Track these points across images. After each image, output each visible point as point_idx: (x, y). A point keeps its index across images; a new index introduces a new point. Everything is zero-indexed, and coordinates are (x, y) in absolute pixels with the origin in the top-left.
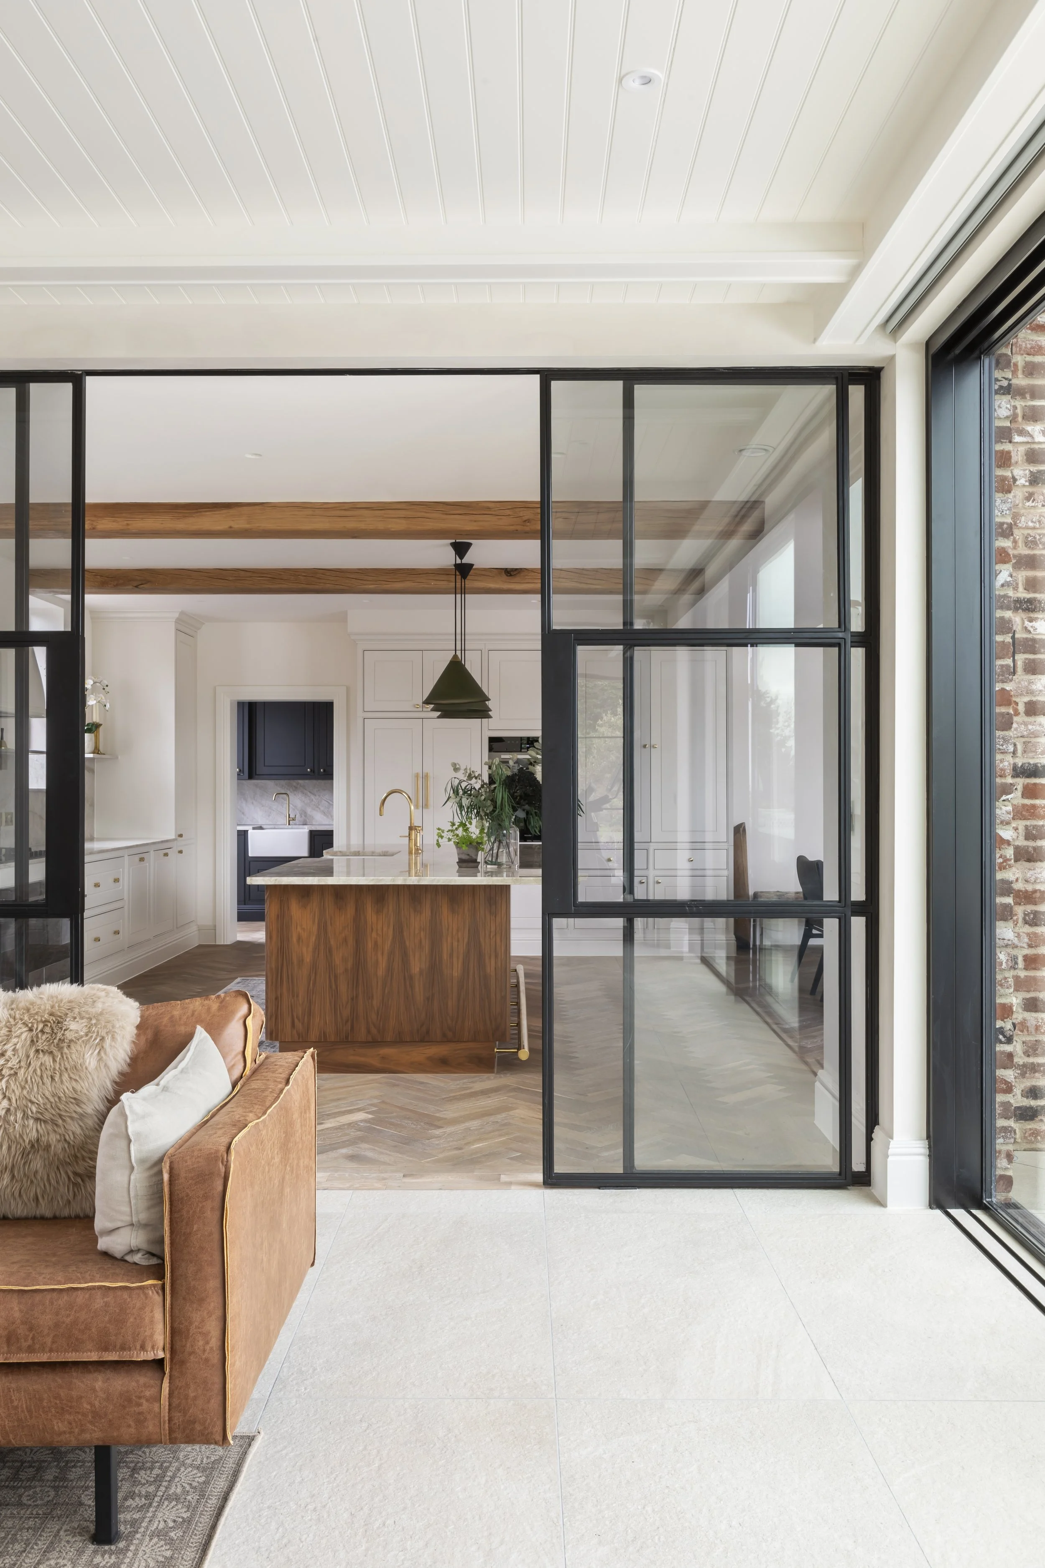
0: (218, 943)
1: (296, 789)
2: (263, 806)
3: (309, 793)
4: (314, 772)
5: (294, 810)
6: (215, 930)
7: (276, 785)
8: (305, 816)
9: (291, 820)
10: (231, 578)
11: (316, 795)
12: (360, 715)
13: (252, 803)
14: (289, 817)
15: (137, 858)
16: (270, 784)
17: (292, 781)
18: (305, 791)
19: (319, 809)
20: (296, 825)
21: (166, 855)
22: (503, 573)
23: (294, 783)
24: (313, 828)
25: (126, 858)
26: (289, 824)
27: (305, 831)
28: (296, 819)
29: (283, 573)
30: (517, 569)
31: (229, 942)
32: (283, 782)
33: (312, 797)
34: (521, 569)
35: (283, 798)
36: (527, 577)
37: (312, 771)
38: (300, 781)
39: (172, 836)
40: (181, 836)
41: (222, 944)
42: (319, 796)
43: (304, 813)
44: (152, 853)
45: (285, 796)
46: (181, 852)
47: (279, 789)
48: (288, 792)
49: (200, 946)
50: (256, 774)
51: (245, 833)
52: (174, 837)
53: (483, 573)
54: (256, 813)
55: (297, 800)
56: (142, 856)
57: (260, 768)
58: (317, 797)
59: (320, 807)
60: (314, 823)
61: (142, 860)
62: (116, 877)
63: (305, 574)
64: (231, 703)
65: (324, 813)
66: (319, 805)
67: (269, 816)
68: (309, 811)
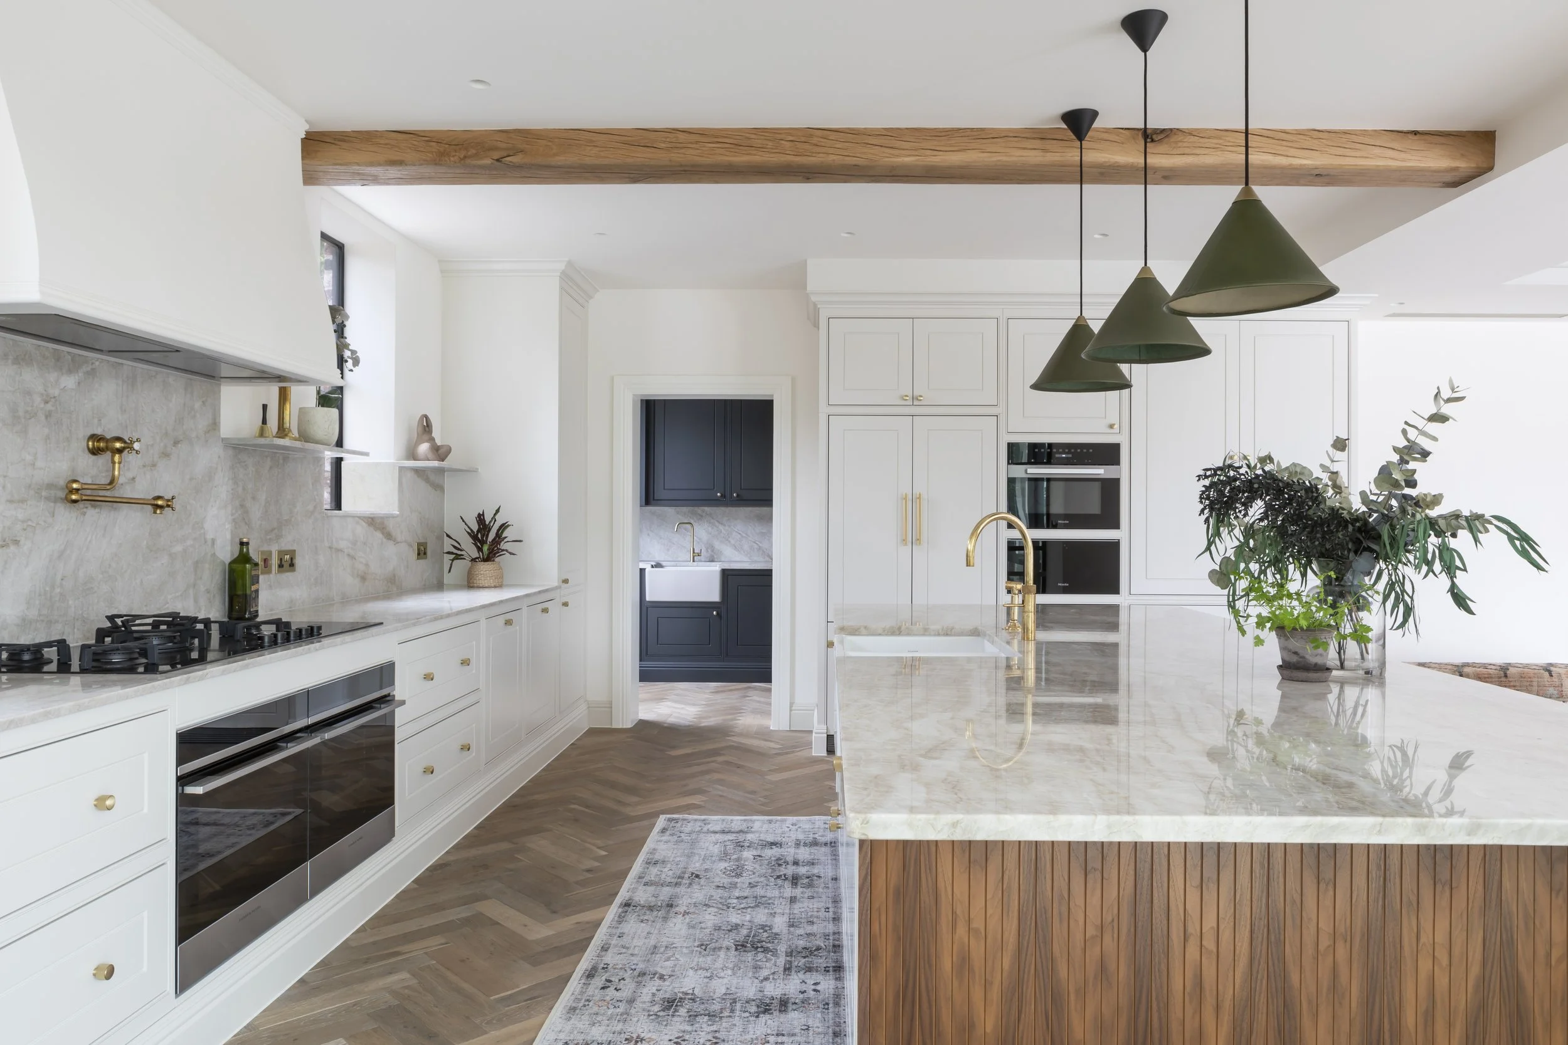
0: (615, 726)
1: (701, 517)
2: (661, 538)
3: (717, 524)
4: (725, 497)
5: (698, 542)
6: (611, 707)
7: (678, 513)
8: (713, 551)
9: (696, 556)
10: (663, 145)
11: (725, 525)
12: (824, 410)
13: (648, 535)
14: (694, 552)
15: (501, 620)
16: (670, 511)
17: (696, 509)
18: (712, 521)
19: (730, 542)
20: (701, 561)
21: (545, 611)
22: (1140, 136)
23: (699, 510)
24: (727, 566)
25: (483, 622)
26: (694, 561)
27: (716, 568)
28: (702, 554)
29: (753, 136)
30: (1164, 130)
31: (629, 725)
32: (685, 509)
33: (721, 527)
34: (1171, 130)
35: (686, 529)
36: (1180, 144)
37: (723, 496)
38: (706, 509)
39: (555, 583)
40: (566, 581)
41: (621, 727)
42: (729, 526)
43: (710, 547)
44: (525, 610)
45: (688, 526)
46: (566, 604)
47: (680, 517)
48: (692, 521)
49: (592, 732)
50: (654, 499)
51: (642, 571)
52: (556, 584)
53: (1105, 136)
54: (654, 548)
55: (703, 532)
56: (508, 616)
57: (660, 493)
58: (727, 528)
59: (729, 539)
60: (723, 560)
61: (508, 622)
62: (465, 657)
63: (791, 138)
64: (634, 401)
65: (735, 548)
66: (729, 537)
67: (668, 550)
68: (717, 545)
